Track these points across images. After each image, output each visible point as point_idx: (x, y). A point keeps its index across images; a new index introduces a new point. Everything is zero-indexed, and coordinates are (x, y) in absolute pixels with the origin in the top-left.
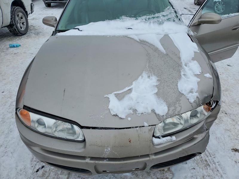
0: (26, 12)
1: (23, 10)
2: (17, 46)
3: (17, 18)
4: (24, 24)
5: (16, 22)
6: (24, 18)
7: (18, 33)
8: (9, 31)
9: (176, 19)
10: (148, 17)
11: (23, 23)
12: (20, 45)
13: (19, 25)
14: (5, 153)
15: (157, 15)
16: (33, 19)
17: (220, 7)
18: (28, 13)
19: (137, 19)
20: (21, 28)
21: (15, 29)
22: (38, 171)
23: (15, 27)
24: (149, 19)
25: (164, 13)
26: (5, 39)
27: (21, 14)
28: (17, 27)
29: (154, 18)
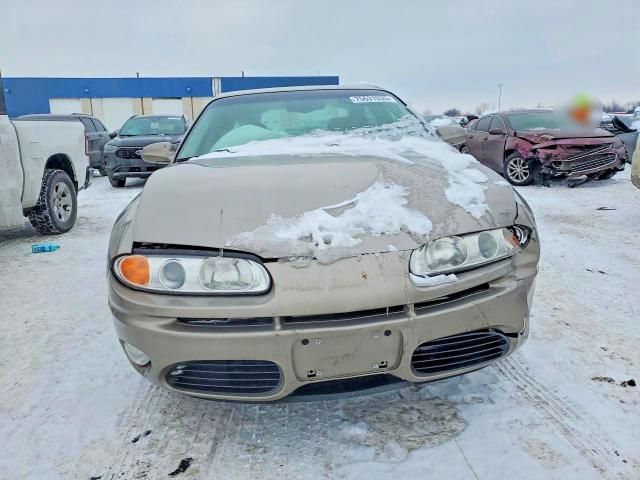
0: (76, 183)
1: (68, 177)
2: (50, 247)
3: (54, 194)
4: (68, 208)
5: (51, 201)
6: (69, 196)
7: (51, 227)
8: (32, 222)
9: (424, 133)
10: (369, 129)
11: (65, 207)
12: (58, 247)
13: (55, 208)
14: (48, 418)
15: (384, 126)
16: (85, 206)
17: (519, 170)
18: (79, 186)
19: (346, 133)
20: (60, 217)
21: (46, 217)
22: (136, 440)
23: (46, 212)
24: (370, 132)
25: (399, 124)
26: (18, 240)
27: (63, 187)
28: (51, 212)
29: (380, 131)
